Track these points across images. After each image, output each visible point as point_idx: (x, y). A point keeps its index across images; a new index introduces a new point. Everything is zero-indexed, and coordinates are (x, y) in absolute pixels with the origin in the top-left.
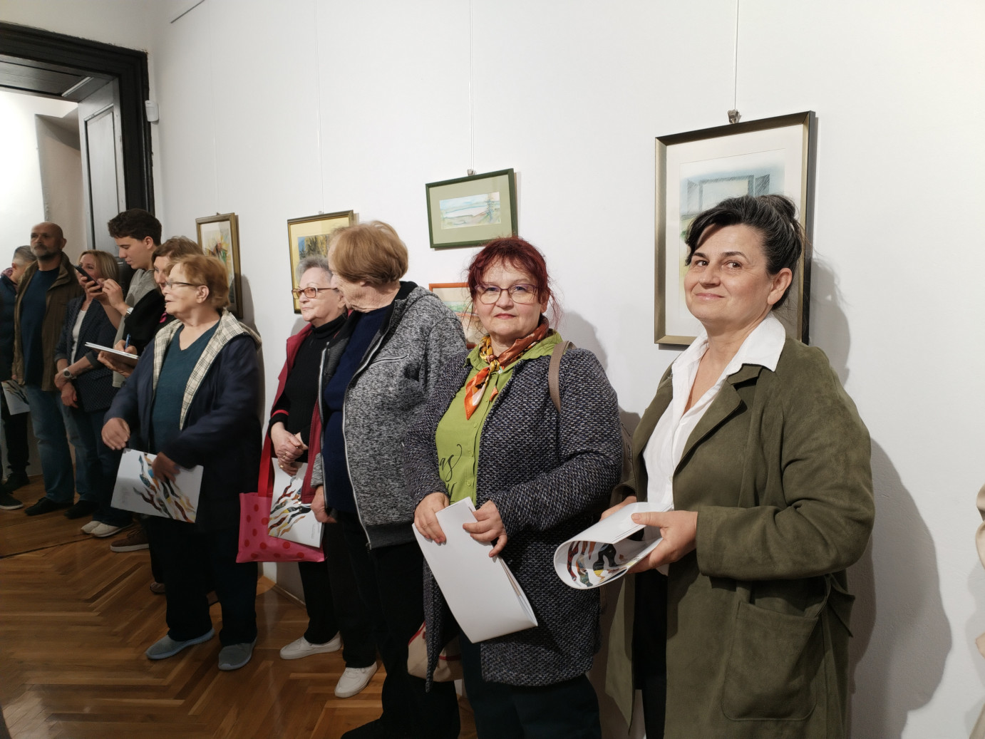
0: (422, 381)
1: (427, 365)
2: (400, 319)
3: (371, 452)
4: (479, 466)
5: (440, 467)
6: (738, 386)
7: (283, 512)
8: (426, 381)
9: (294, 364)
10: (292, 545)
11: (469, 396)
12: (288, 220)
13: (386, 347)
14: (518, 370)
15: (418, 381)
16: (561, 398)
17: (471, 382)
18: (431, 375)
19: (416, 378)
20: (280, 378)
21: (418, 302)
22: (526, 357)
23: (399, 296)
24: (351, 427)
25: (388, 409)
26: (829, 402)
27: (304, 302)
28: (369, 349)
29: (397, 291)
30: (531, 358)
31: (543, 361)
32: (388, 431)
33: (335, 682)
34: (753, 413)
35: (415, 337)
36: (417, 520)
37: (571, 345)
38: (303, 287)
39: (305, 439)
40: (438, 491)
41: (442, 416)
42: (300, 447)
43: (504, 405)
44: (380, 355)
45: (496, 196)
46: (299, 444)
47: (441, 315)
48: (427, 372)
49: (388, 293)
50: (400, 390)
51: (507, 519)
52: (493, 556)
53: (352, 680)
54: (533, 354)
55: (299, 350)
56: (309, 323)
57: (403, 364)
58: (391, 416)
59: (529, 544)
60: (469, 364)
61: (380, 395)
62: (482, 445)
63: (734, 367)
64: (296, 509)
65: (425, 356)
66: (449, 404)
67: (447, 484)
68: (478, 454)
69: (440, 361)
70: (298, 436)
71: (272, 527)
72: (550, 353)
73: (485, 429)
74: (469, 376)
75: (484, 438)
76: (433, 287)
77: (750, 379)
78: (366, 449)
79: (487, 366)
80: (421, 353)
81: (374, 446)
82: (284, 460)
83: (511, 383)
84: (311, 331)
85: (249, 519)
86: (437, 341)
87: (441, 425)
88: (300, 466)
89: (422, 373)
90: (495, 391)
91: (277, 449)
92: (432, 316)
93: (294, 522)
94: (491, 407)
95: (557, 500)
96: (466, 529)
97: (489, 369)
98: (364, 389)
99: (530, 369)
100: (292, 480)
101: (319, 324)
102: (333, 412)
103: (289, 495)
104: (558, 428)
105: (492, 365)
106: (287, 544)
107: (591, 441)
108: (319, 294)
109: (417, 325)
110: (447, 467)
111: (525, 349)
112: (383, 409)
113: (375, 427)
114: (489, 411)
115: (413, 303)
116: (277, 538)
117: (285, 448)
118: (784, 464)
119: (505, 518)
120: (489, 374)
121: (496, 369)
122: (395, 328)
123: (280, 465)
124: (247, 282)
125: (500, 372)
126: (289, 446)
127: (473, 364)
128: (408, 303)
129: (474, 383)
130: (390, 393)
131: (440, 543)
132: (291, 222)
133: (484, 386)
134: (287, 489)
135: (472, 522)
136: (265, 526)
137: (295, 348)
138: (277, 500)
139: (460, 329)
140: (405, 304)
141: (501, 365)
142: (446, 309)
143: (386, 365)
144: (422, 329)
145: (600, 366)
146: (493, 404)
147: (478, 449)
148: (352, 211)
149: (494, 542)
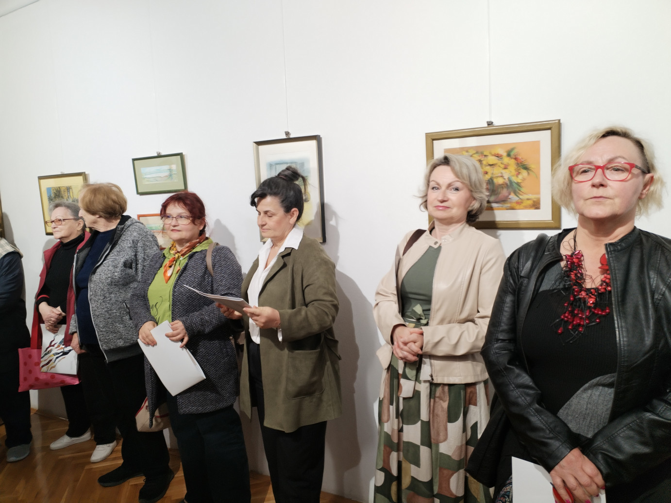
0: (134, 269)
1: (137, 261)
2: (121, 236)
3: (106, 309)
4: (172, 305)
5: (151, 310)
6: (283, 257)
7: (50, 356)
8: (136, 269)
9: (51, 267)
10: (56, 376)
11: (165, 272)
12: (38, 177)
13: (113, 252)
14: (191, 257)
15: (132, 269)
16: (213, 269)
17: (166, 265)
18: (139, 266)
19: (131, 268)
20: (41, 275)
21: (131, 227)
22: (194, 251)
23: (120, 224)
24: (93, 296)
25: (115, 285)
26: (319, 260)
27: (55, 228)
28: (103, 253)
29: (119, 221)
30: (197, 251)
31: (203, 252)
32: (115, 297)
33: (90, 455)
34: (289, 267)
35: (129, 245)
36: (140, 336)
37: (217, 244)
38: (53, 219)
39: (64, 310)
40: (151, 320)
41: (151, 284)
42: (60, 315)
43: (184, 275)
44: (109, 256)
45: (174, 167)
46: (59, 313)
47: (144, 234)
48: (137, 264)
49: (113, 222)
50: (121, 274)
51: (188, 329)
52: (182, 347)
53: (101, 452)
54: (198, 249)
55: (53, 258)
56: (59, 240)
57: (123, 260)
58: (117, 289)
59: (200, 342)
60: (164, 256)
61: (110, 277)
62: (173, 295)
63: (282, 249)
64: (59, 353)
65: (136, 255)
66: (154, 277)
67: (155, 317)
68: (171, 300)
69: (144, 258)
70: (59, 308)
71: (43, 366)
72: (207, 248)
73: (175, 287)
74: (164, 262)
75: (174, 292)
76: (139, 216)
77: (288, 254)
78: (102, 307)
79: (174, 256)
80: (133, 254)
81: (107, 306)
82: (50, 324)
83: (187, 264)
84: (61, 246)
85: (25, 364)
86: (142, 247)
87: (150, 288)
88: (61, 327)
89: (134, 265)
90: (179, 268)
91: (44, 317)
92: (139, 234)
93: (58, 362)
94: (177, 276)
95: (213, 318)
96: (167, 336)
97: (175, 258)
98: (100, 275)
99: (196, 256)
100: (55, 337)
101: (66, 241)
102: (82, 289)
103: (53, 346)
104: (212, 284)
105: (177, 256)
106: (53, 376)
107: (229, 288)
108: (63, 223)
109: (130, 239)
110: (155, 308)
111: (193, 247)
112: (112, 285)
113: (107, 295)
114: (176, 278)
115: (128, 227)
116: (46, 373)
117: (50, 316)
118: (304, 287)
119: (187, 328)
120: (175, 260)
121: (179, 257)
122: (118, 241)
123: (46, 328)
124: (7, 216)
125: (181, 258)
126: (53, 315)
127: (166, 255)
128: (125, 227)
129: (167, 265)
130: (116, 276)
131: (153, 346)
132: (40, 178)
133: (173, 266)
134: (51, 342)
135: (170, 331)
136: (38, 367)
137: (51, 256)
138: (45, 350)
139: (156, 241)
140: (123, 228)
141: (182, 255)
142: (147, 230)
143: (113, 261)
144: (133, 241)
145: (233, 254)
146: (178, 274)
147: (171, 297)
148: (85, 172)
149: (182, 340)
